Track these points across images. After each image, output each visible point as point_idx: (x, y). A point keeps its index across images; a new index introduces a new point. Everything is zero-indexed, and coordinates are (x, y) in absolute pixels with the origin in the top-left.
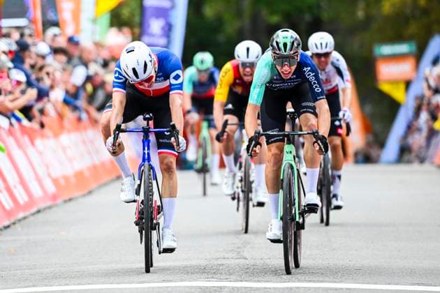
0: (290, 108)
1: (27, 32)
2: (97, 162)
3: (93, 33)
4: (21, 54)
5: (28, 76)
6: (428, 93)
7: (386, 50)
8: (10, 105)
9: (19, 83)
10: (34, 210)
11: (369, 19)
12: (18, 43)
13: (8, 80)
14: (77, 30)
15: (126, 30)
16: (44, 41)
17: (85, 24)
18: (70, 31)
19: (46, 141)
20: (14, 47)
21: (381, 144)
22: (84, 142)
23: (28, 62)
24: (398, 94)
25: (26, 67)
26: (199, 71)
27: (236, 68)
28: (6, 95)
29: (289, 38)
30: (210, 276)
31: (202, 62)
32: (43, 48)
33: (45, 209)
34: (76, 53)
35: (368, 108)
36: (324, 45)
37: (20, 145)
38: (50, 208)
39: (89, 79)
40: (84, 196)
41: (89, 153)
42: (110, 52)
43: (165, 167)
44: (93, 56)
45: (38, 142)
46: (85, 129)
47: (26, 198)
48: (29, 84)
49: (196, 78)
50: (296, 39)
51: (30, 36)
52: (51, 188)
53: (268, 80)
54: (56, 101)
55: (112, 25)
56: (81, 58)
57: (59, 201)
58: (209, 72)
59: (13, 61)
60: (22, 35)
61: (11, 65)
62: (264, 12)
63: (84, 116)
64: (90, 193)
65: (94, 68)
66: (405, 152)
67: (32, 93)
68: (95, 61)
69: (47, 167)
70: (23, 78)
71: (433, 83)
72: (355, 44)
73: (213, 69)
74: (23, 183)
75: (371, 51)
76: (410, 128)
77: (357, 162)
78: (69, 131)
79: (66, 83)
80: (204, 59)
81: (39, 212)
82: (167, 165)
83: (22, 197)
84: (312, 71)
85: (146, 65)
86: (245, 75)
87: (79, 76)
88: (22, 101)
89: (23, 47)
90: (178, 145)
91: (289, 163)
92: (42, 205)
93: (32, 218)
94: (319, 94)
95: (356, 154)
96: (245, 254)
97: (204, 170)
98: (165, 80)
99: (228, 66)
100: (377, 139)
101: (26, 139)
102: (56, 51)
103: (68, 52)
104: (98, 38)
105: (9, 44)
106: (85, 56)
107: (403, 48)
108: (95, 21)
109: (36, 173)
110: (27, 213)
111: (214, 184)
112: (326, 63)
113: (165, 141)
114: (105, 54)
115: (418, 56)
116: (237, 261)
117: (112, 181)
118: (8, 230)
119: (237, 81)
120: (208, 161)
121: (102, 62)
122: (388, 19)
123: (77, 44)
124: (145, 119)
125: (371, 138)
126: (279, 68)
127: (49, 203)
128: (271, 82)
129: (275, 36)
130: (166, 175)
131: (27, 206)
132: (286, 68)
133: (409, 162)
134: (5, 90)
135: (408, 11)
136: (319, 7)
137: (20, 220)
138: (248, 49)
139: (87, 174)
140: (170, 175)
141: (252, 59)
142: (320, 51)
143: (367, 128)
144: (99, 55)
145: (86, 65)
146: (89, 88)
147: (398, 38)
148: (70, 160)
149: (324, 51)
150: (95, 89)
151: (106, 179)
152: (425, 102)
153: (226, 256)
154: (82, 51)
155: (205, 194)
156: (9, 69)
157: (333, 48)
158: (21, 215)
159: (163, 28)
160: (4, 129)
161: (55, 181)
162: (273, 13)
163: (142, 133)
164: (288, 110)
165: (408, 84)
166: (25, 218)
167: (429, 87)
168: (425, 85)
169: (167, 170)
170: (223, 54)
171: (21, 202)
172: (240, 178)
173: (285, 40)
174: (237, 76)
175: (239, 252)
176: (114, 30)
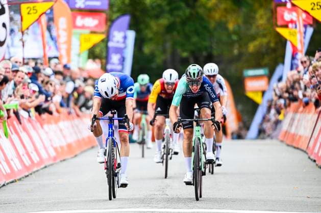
0: (196, 106)
1: (39, 61)
2: (80, 138)
3: (78, 62)
4: (36, 75)
5: (40, 88)
6: (275, 98)
7: (251, 72)
8: (29, 105)
9: (34, 92)
10: (43, 166)
11: (240, 55)
12: (33, 68)
13: (28, 90)
14: (69, 61)
15: (98, 61)
16: (50, 67)
17: (74, 57)
18: (64, 61)
19: (50, 126)
20: (31, 71)
21: (247, 127)
22: (72, 127)
23: (40, 79)
24: (257, 98)
25: (39, 82)
26: (141, 85)
27: (163, 84)
28: (26, 99)
29: (196, 69)
30: (146, 205)
31: (143, 80)
32: (49, 71)
33: (49, 166)
34: (68, 74)
35: (240, 107)
36: (213, 71)
37: (34, 128)
38: (52, 165)
39: (75, 89)
40: (72, 158)
41: (76, 133)
42: (88, 73)
43: (122, 139)
44: (78, 76)
45: (45, 126)
46: (73, 118)
47: (38, 159)
48: (41, 92)
49: (139, 89)
50: (200, 70)
51: (42, 64)
52: (53, 153)
53: (184, 93)
54: (57, 102)
55: (89, 57)
56: (71, 77)
57: (58, 161)
58: (146, 86)
59: (31, 78)
60: (36, 64)
61: (29, 81)
62: (179, 50)
63: (72, 111)
64: (76, 156)
65: (79, 83)
66: (261, 132)
67: (42, 97)
68: (79, 79)
69: (51, 140)
70: (36, 89)
71: (278, 93)
72: (232, 69)
73: (149, 84)
74: (36, 150)
75: (242, 73)
76: (265, 119)
77: (233, 138)
78: (63, 120)
79: (62, 92)
80: (144, 78)
81: (46, 167)
82: (123, 137)
83: (36, 158)
84: (209, 86)
85: (112, 89)
86: (168, 89)
87: (69, 87)
88: (36, 102)
89: (37, 71)
90: (129, 127)
92: (47, 163)
93: (41, 171)
94: (214, 99)
95: (232, 134)
96: (167, 193)
97: (142, 142)
98: (124, 92)
99: (158, 83)
100: (245, 125)
101: (38, 125)
102: (56, 73)
103: (64, 73)
104: (81, 65)
105: (29, 69)
106: (73, 76)
107: (261, 72)
108: (79, 55)
109: (44, 145)
110: (39, 168)
111: (148, 148)
112: (214, 81)
113: (122, 124)
114: (85, 75)
115: (270, 76)
116: (162, 196)
117: (89, 149)
118: (28, 178)
119: (163, 91)
120: (145, 137)
121: (83, 79)
122: (252, 54)
123: (69, 69)
124: (112, 113)
125: (241, 124)
126: (190, 87)
127: (51, 162)
128: (185, 94)
129: (188, 69)
130: (123, 144)
131: (39, 164)
132: (195, 87)
133: (263, 138)
134: (26, 96)
135: (264, 50)
136: (211, 47)
137: (34, 172)
138: (171, 75)
139: (74, 145)
140: (125, 144)
141: (173, 80)
142: (210, 74)
143: (239, 118)
144: (81, 75)
145: (74, 81)
146: (76, 94)
147: (258, 66)
148: (64, 137)
149: (213, 74)
150: (79, 95)
151: (85, 148)
152: (273, 103)
153: (156, 194)
154: (71, 73)
155: (143, 156)
156: (29, 83)
157: (217, 72)
158: (35, 169)
159: (119, 60)
160: (26, 118)
161: (56, 149)
162: (184, 51)
163: (108, 121)
164: (195, 108)
165: (263, 93)
166: (37, 171)
167: (276, 95)
168: (273, 93)
169: (123, 140)
170: (155, 75)
171: (36, 162)
172: (163, 147)
173: (194, 71)
174: (163, 88)
175: (163, 191)
176: (90, 61)
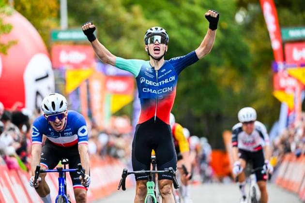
36: (249, 116)
43: (79, 198)
91: (151, 196)
112: (252, 130)
124: (63, 163)
163: (58, 173)
